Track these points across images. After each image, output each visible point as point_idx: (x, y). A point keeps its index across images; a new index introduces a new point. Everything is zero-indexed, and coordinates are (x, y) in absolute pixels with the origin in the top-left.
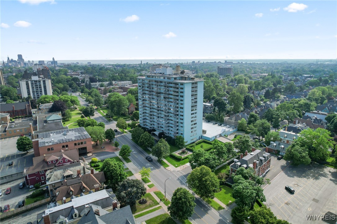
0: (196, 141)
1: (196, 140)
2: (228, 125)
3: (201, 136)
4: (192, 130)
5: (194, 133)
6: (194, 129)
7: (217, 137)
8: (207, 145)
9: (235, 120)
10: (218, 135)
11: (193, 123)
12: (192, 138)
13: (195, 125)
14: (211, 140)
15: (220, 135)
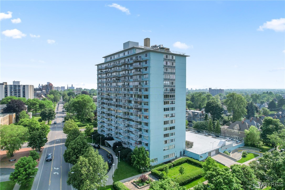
0: (173, 160)
1: (175, 157)
2: (228, 137)
3: (184, 152)
4: (166, 138)
5: (169, 143)
6: (171, 137)
7: (212, 154)
8: (194, 167)
9: (240, 130)
10: (213, 151)
11: (168, 126)
12: (166, 153)
13: (172, 131)
14: (200, 159)
15: (217, 152)
